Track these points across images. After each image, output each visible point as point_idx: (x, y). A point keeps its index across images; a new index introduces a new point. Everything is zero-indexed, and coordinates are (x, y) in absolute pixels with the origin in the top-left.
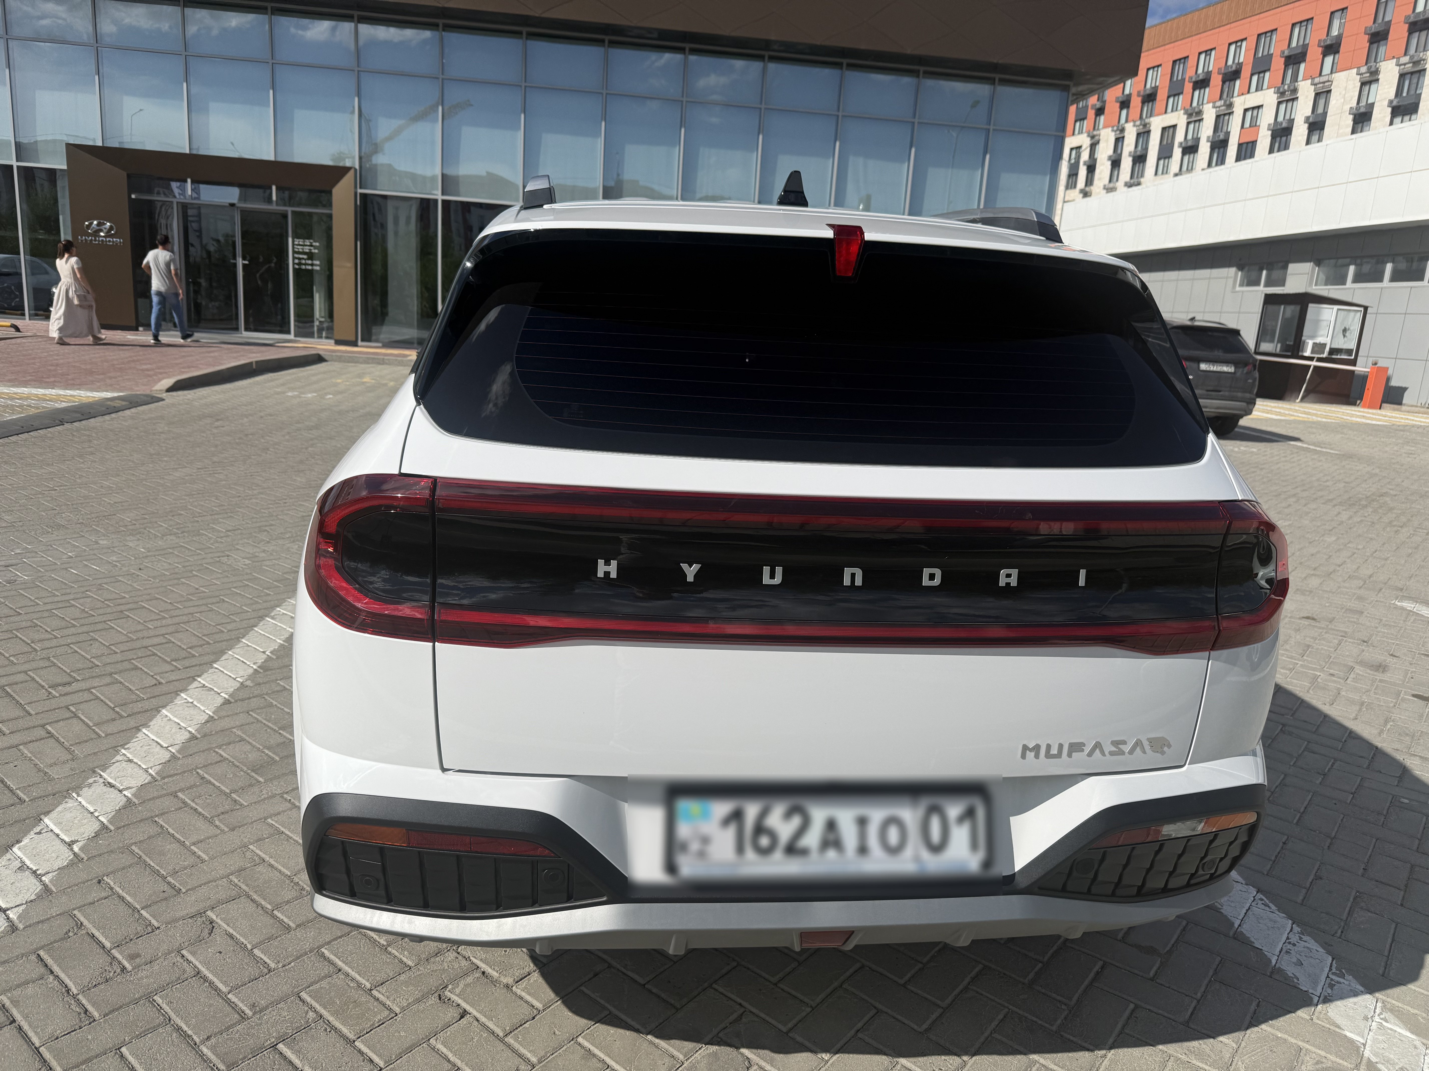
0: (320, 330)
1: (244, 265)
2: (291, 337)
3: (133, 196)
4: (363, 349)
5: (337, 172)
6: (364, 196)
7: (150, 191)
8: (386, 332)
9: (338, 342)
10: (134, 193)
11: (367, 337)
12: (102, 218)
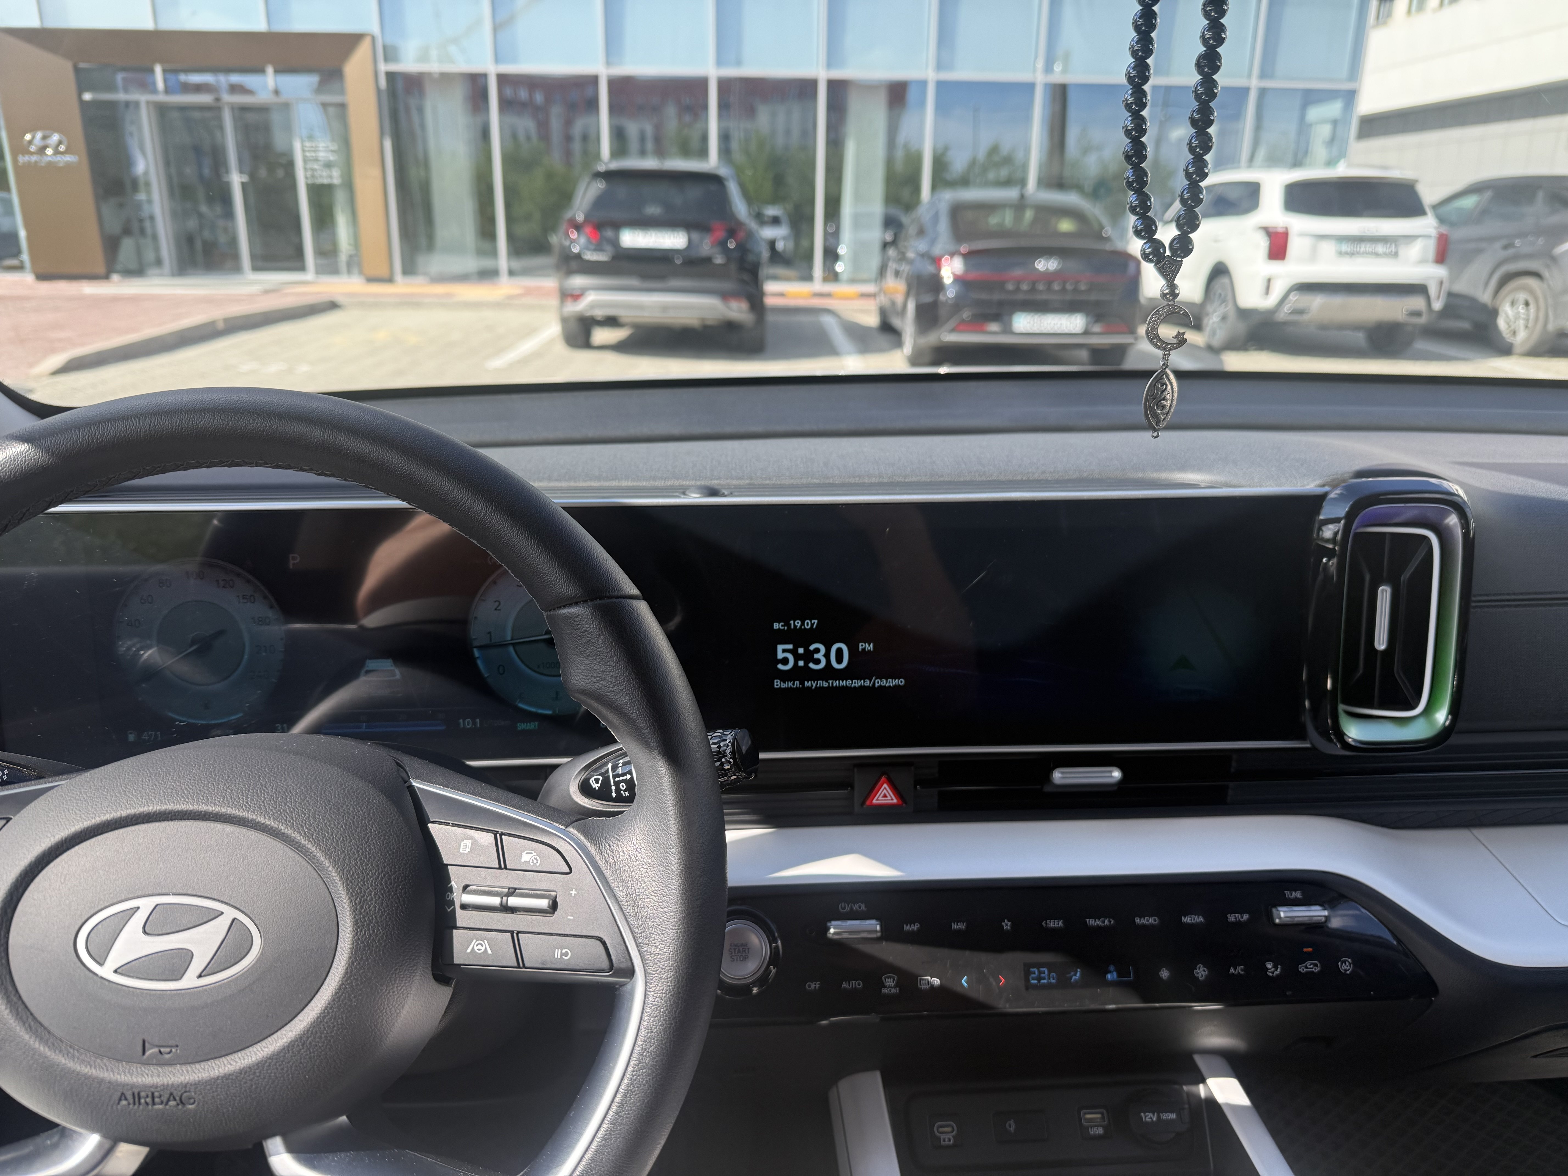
0: (349, 265)
1: (243, 185)
2: (309, 275)
3: (87, 96)
4: (403, 286)
5: (349, 42)
6: (391, 76)
7: (111, 87)
8: (437, 263)
9: (371, 280)
10: (89, 89)
11: (409, 269)
12: (49, 127)
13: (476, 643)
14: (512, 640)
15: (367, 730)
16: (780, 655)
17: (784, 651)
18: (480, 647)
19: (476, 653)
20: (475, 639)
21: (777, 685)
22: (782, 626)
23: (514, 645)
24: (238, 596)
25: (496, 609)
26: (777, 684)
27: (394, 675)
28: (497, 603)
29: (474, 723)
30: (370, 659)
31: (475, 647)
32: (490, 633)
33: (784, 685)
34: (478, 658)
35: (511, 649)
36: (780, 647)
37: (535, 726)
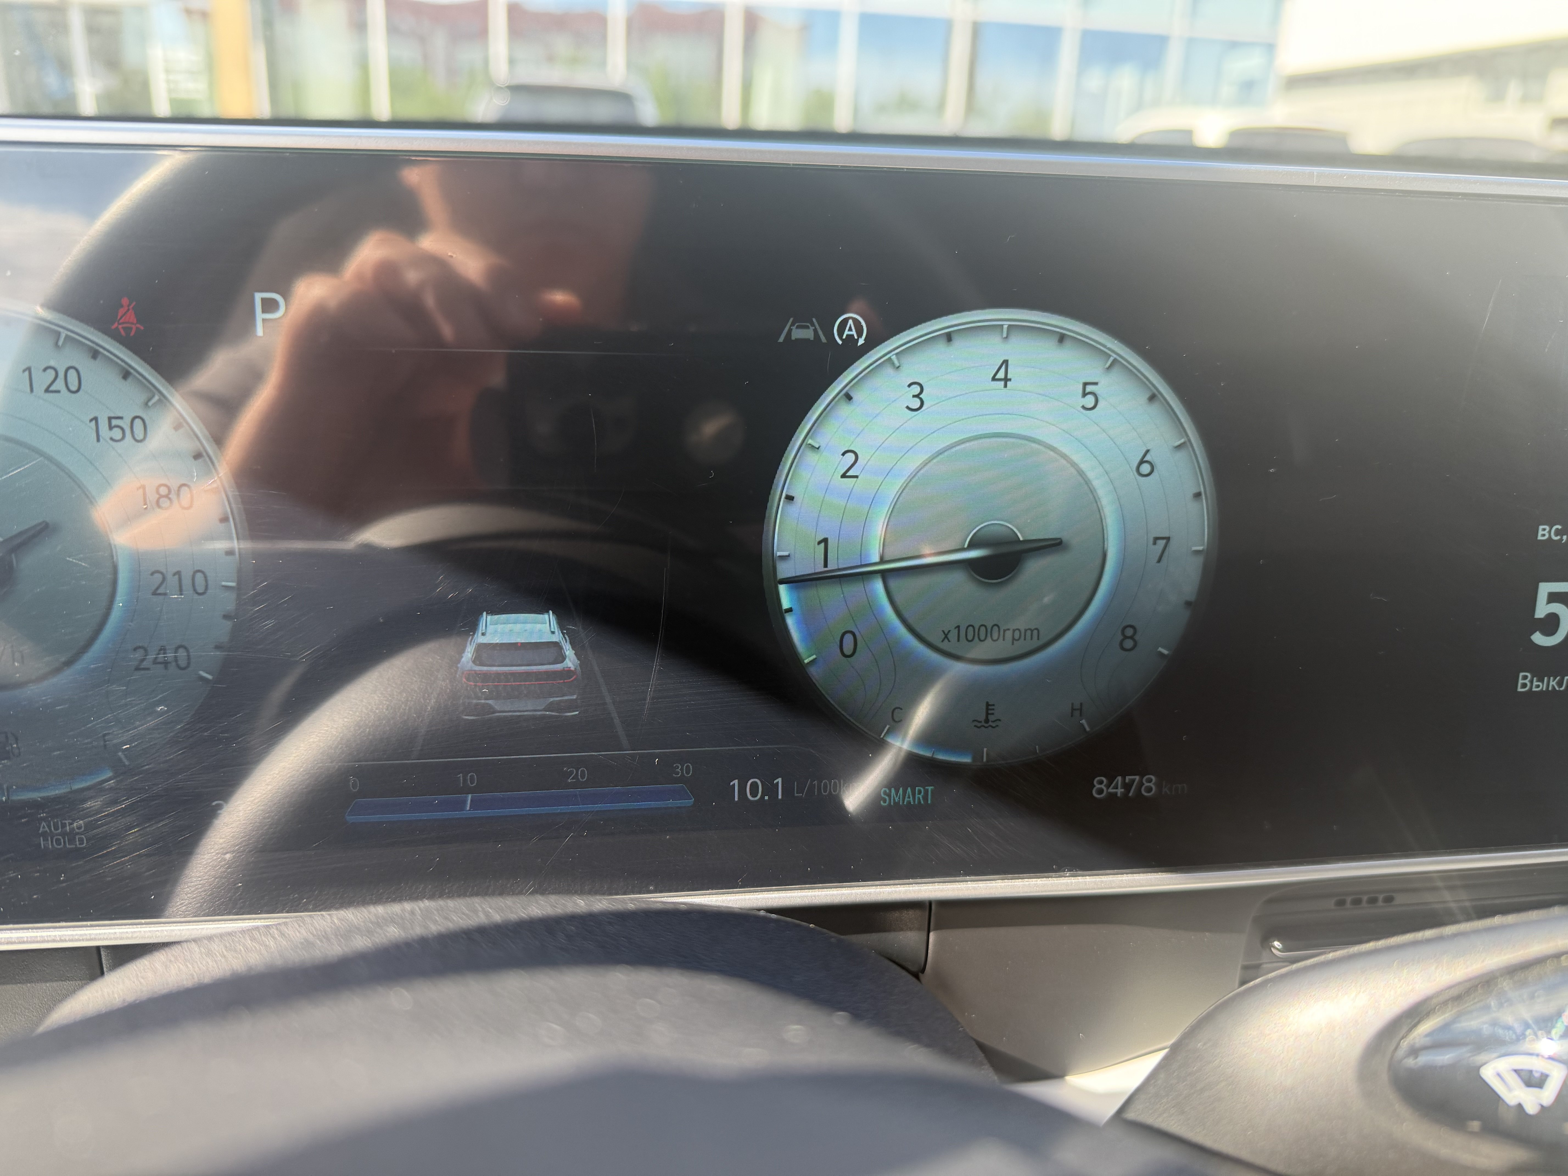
13: (785, 570)
14: (882, 561)
15: (479, 813)
16: (1542, 609)
17: (1553, 598)
18: (796, 582)
19: (786, 597)
20: (783, 558)
21: (1524, 685)
22: (1557, 533)
23: (885, 575)
24: (95, 419)
25: (844, 476)
26: (1526, 682)
27: (562, 658)
28: (851, 457)
29: (770, 789)
30: (493, 611)
31: (783, 581)
32: (825, 541)
33: (1538, 686)
34: (790, 610)
35: (878, 586)
36: (1545, 589)
37: (925, 798)
